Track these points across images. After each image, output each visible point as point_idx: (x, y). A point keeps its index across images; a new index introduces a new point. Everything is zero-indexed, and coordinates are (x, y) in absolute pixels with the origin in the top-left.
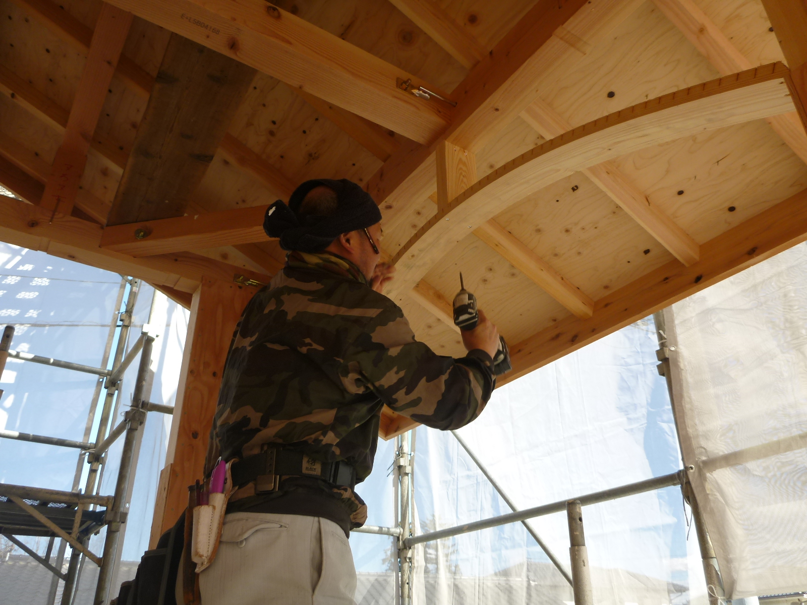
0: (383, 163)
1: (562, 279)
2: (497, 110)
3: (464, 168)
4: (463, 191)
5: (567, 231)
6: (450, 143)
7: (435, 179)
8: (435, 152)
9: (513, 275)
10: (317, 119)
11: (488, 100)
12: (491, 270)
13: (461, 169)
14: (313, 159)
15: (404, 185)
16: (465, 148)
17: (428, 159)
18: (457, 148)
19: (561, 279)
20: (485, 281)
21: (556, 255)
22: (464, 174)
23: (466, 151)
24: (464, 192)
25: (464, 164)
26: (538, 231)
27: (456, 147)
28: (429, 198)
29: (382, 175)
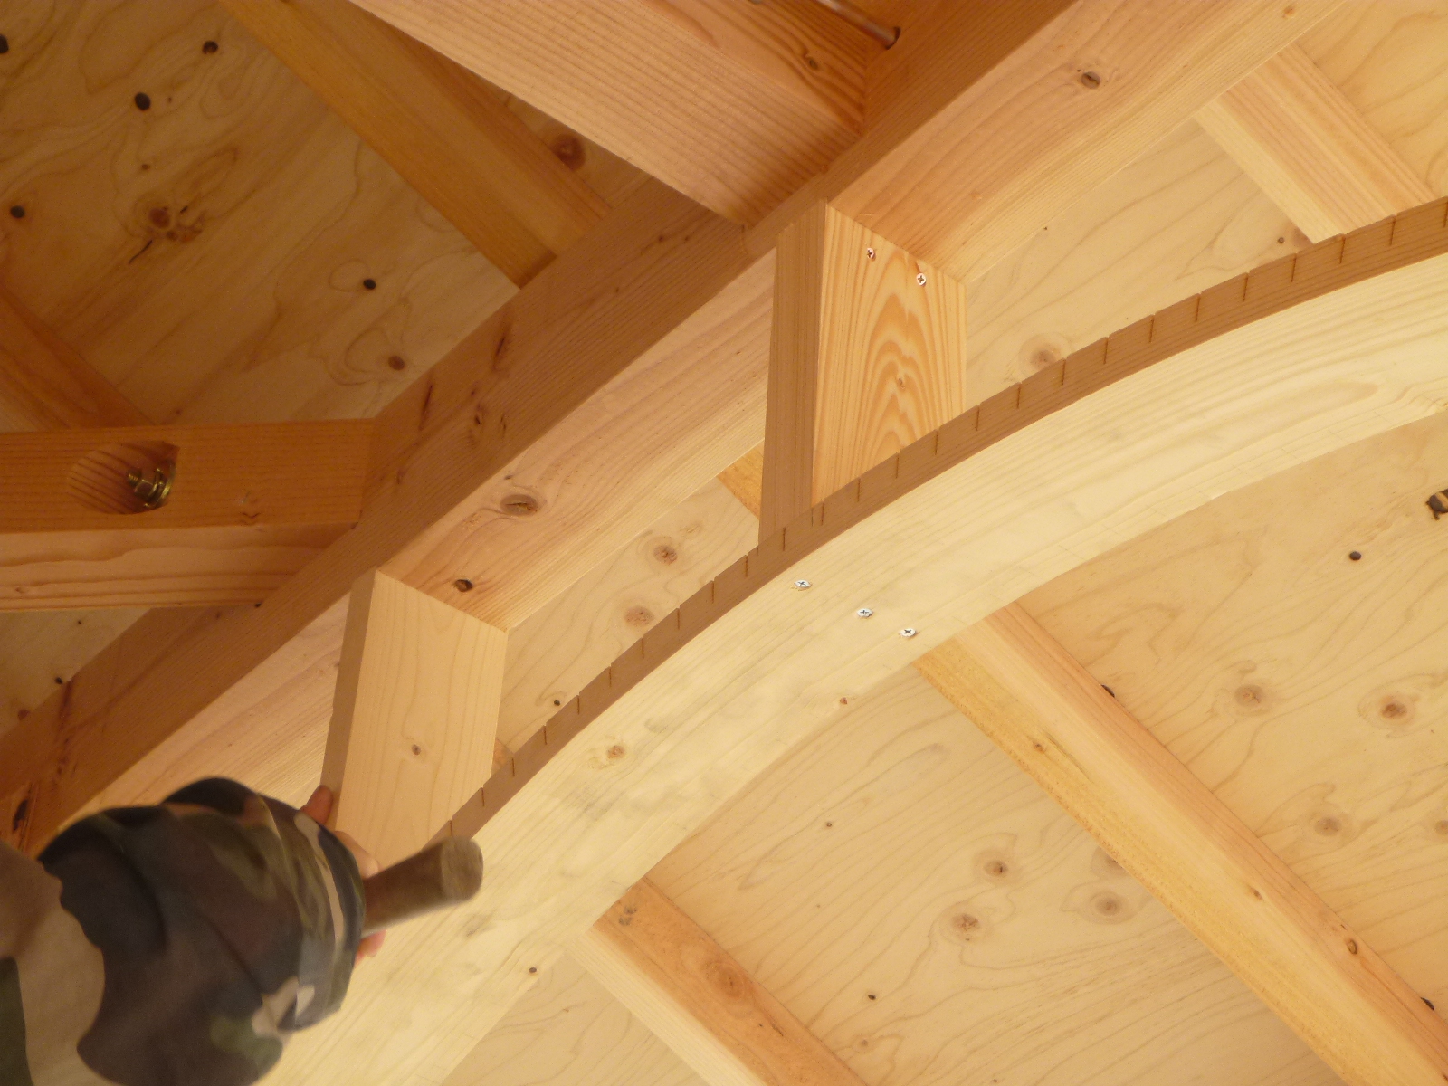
0: (514, 290)
1: (1354, 950)
2: (1090, 80)
3: (908, 347)
4: (891, 451)
5: (1392, 710)
6: (849, 221)
7: (762, 389)
8: (770, 258)
9: (1110, 906)
10: (210, 47)
11: (1051, 28)
12: (1001, 869)
13: (891, 346)
14: (171, 236)
15: (607, 399)
16: (917, 250)
17: (734, 284)
18: (884, 247)
19: (1343, 951)
20: (967, 923)
21: (1330, 826)
22: (902, 372)
23: (922, 265)
24: (897, 459)
25: (911, 326)
26: (1252, 695)
27: (879, 240)
28: (724, 478)
29: (501, 345)
